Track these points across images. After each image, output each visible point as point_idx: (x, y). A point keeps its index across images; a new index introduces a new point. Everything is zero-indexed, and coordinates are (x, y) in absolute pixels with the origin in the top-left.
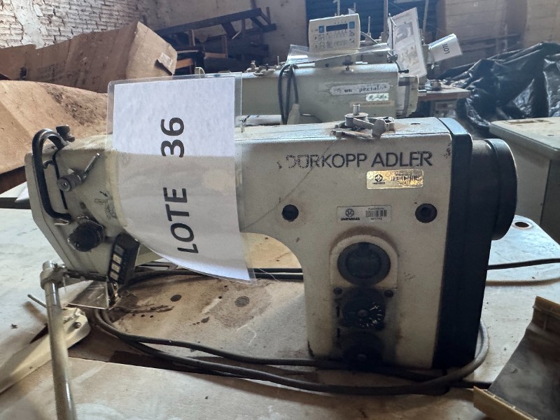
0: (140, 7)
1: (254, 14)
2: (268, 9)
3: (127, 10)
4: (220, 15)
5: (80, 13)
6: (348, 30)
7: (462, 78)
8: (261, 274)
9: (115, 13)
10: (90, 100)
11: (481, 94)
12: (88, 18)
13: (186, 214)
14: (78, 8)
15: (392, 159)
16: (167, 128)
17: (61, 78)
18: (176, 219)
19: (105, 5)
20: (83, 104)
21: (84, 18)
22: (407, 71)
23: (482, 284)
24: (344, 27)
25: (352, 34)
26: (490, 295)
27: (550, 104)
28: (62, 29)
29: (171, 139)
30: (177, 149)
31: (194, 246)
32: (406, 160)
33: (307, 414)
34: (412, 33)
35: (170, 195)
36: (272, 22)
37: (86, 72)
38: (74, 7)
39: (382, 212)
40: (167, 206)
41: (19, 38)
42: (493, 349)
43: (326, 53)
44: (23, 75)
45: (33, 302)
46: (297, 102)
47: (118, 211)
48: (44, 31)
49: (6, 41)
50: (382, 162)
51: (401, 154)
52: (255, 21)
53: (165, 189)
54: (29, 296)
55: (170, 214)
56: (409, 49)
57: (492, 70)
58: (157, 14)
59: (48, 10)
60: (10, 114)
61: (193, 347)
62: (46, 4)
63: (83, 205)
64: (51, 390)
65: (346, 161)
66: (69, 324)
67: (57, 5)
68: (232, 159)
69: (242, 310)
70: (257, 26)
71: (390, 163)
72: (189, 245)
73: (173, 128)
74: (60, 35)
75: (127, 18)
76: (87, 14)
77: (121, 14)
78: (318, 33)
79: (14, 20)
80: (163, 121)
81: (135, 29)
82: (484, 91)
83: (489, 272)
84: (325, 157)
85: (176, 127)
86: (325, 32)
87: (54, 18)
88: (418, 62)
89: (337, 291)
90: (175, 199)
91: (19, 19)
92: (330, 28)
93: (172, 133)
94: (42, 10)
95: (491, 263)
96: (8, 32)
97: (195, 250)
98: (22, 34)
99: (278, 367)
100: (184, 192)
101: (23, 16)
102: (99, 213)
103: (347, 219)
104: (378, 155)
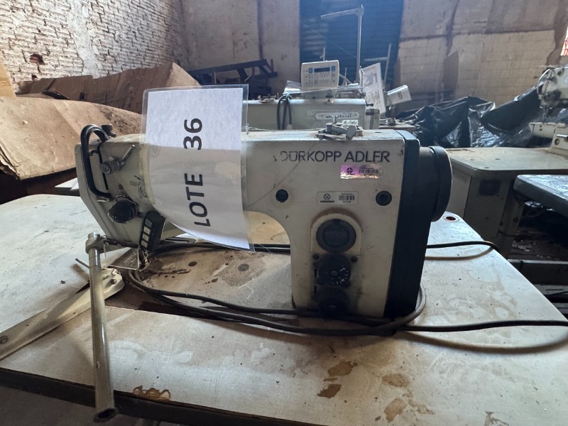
0: (175, 53)
1: (262, 63)
2: (272, 61)
3: (165, 55)
4: (235, 63)
5: (129, 54)
6: (331, 72)
7: (411, 119)
8: (260, 249)
9: (156, 56)
10: (133, 119)
11: (424, 131)
12: (134, 58)
13: (202, 195)
14: (127, 50)
15: (360, 157)
16: (189, 127)
17: (111, 102)
18: (194, 199)
19: (149, 50)
20: (129, 122)
21: (132, 58)
22: (372, 105)
23: (422, 258)
24: (327, 69)
25: (333, 75)
26: (428, 266)
27: (471, 140)
28: (114, 65)
29: (192, 135)
30: (196, 143)
31: (208, 220)
32: (370, 158)
33: (289, 349)
34: (376, 81)
35: (190, 179)
36: (275, 70)
37: (132, 98)
38: (124, 50)
39: (351, 197)
40: (187, 188)
41: (80, 70)
42: (429, 303)
43: (313, 88)
44: (82, 98)
45: (79, 264)
46: (290, 123)
47: (148, 191)
48: (100, 66)
49: (70, 72)
50: (352, 158)
51: (367, 153)
52: (262, 69)
53: (186, 175)
54: (77, 260)
55: (189, 194)
56: (374, 93)
57: (432, 114)
58: (188, 60)
59: (103, 50)
60: (70, 126)
61: (204, 300)
62: (102, 46)
63: (121, 187)
64: (89, 330)
65: (326, 156)
66: (107, 280)
67: (111, 46)
68: (238, 152)
69: (243, 274)
70: (263, 73)
71: (359, 159)
72: (203, 220)
73: (194, 126)
74: (113, 70)
75: (165, 61)
76: (134, 55)
77: (161, 57)
78: (308, 73)
79: (76, 56)
80: (186, 121)
81: (171, 68)
82: (426, 129)
83: (428, 250)
84: (310, 153)
85: (196, 126)
86: (313, 73)
87: (108, 57)
88: (380, 102)
89: (316, 257)
90: (193, 183)
91: (81, 56)
92: (317, 70)
93: (192, 130)
94: (99, 49)
95: (428, 244)
96: (70, 65)
97: (208, 224)
98: (82, 68)
99: (269, 315)
100: (201, 176)
101: (84, 54)
102: (134, 194)
103: (324, 202)
104: (350, 153)
